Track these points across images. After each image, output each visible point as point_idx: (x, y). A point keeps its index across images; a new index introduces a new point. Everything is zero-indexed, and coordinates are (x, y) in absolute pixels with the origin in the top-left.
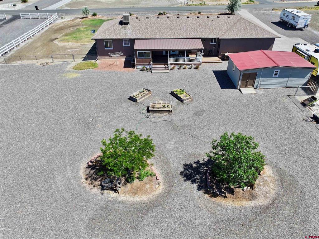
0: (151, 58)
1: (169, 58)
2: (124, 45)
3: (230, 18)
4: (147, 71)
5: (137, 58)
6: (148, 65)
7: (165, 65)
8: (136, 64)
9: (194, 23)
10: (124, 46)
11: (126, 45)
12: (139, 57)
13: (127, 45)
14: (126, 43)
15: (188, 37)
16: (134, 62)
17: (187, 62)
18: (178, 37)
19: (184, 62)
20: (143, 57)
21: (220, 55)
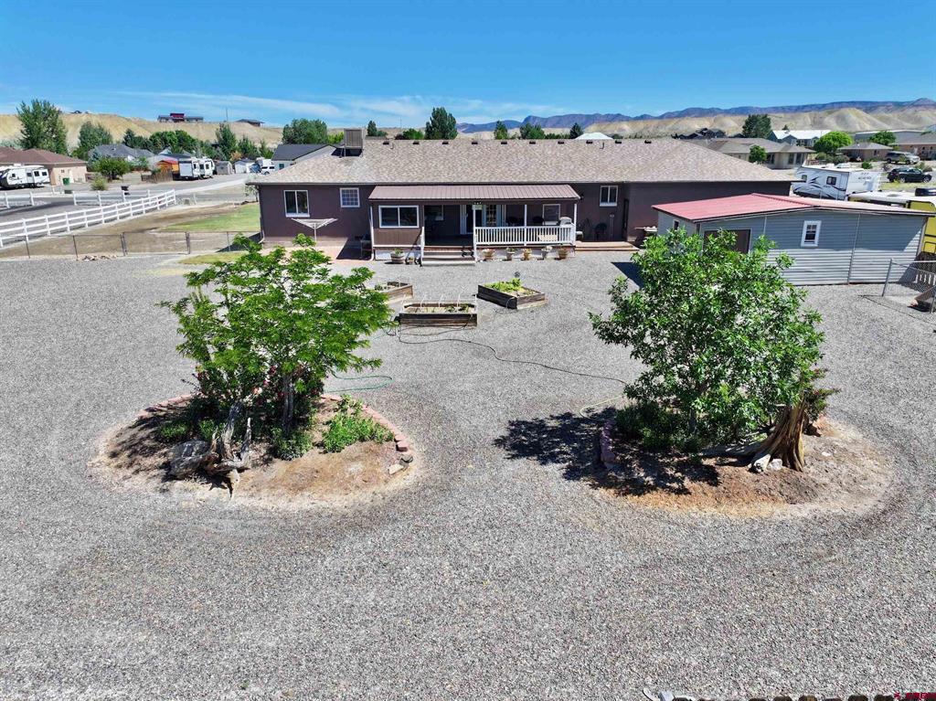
0: (421, 227)
1: (475, 228)
2: (344, 204)
3: (651, 145)
4: (407, 264)
5: (376, 226)
6: (412, 248)
7: (462, 249)
8: (374, 245)
9: (549, 152)
10: (342, 206)
11: (348, 204)
12: (383, 224)
13: (352, 204)
14: (348, 200)
15: (532, 180)
16: (368, 242)
17: (532, 242)
18: (503, 180)
19: (522, 242)
20: (397, 224)
21: (632, 235)
